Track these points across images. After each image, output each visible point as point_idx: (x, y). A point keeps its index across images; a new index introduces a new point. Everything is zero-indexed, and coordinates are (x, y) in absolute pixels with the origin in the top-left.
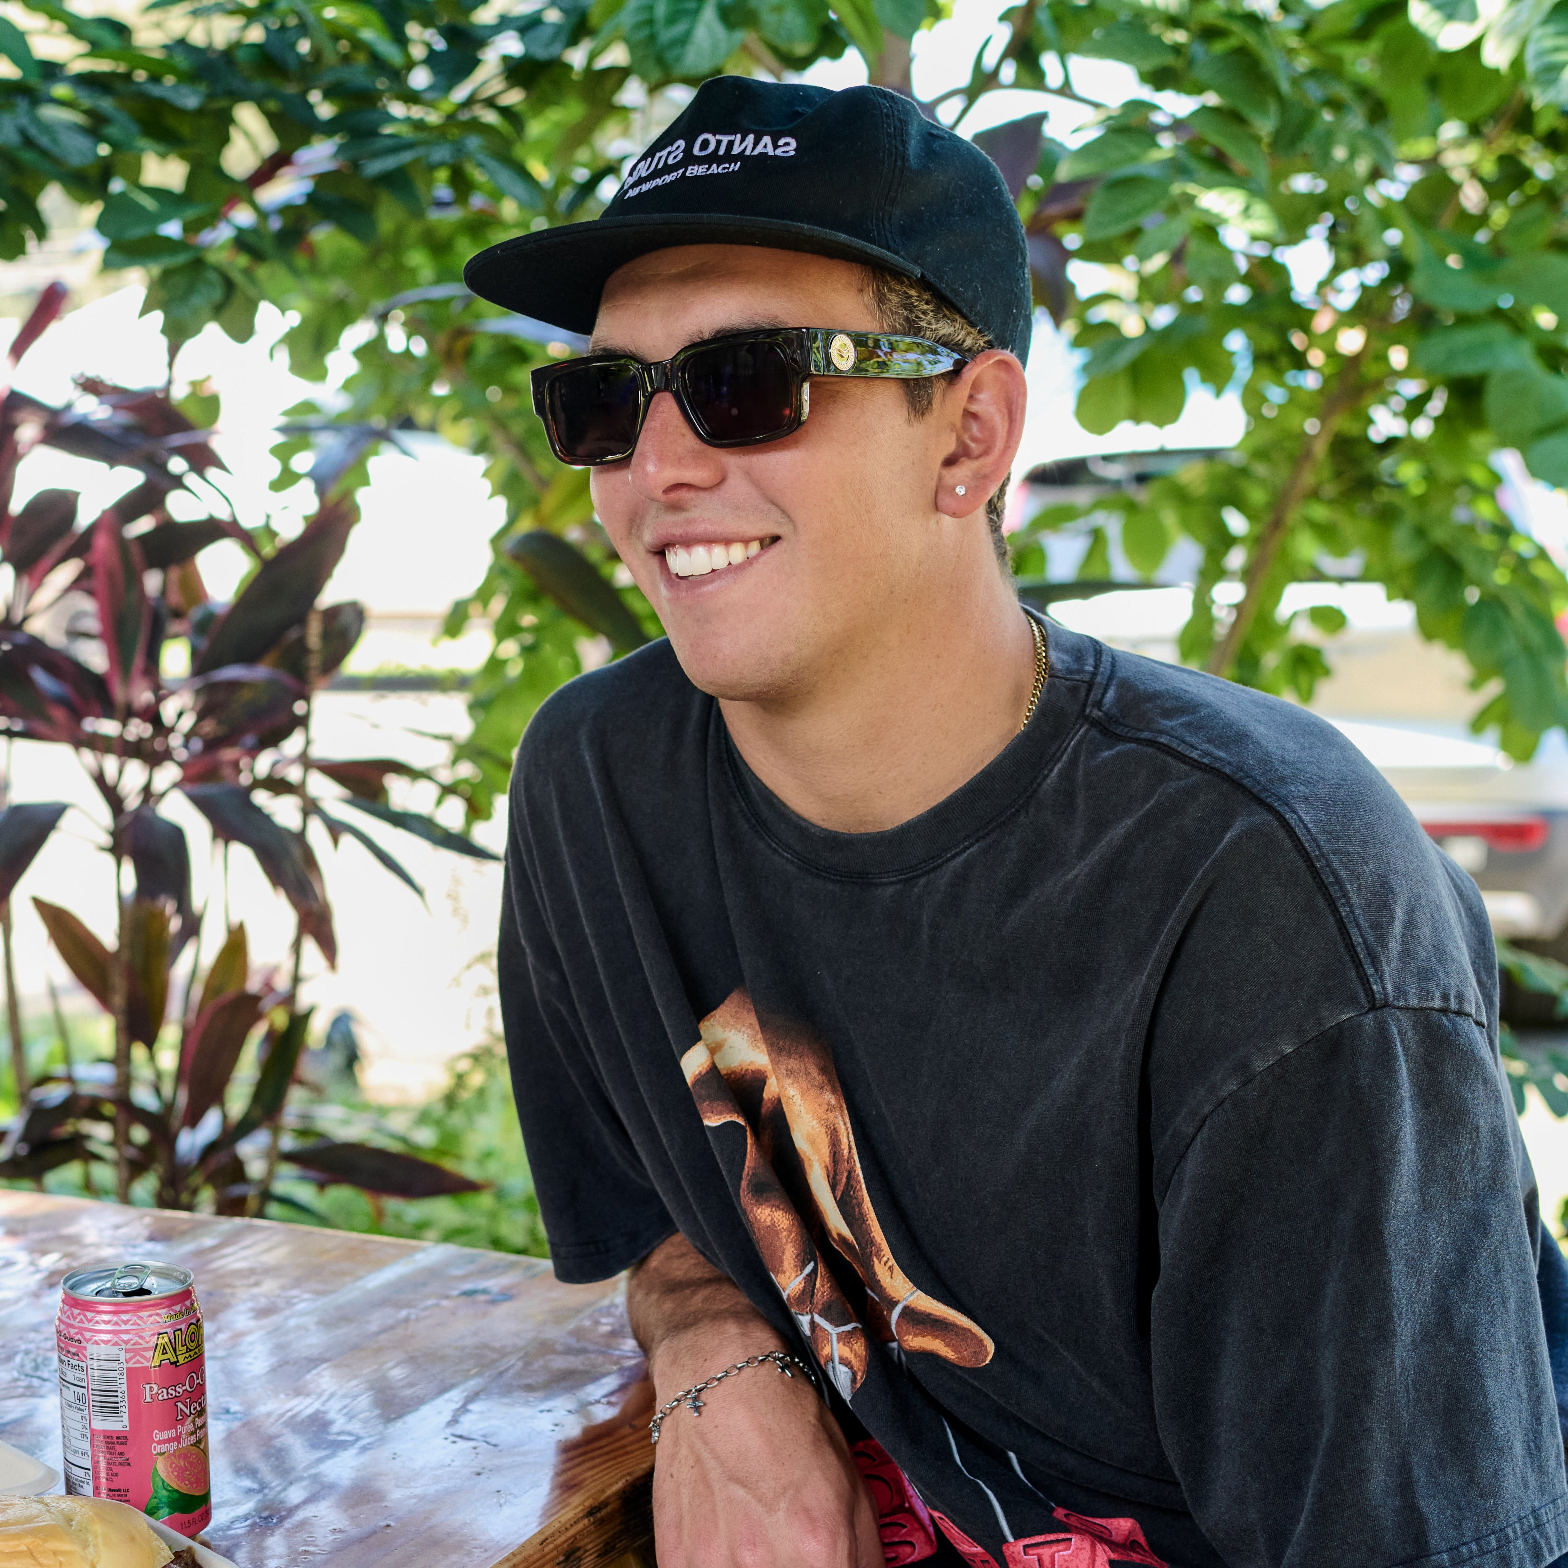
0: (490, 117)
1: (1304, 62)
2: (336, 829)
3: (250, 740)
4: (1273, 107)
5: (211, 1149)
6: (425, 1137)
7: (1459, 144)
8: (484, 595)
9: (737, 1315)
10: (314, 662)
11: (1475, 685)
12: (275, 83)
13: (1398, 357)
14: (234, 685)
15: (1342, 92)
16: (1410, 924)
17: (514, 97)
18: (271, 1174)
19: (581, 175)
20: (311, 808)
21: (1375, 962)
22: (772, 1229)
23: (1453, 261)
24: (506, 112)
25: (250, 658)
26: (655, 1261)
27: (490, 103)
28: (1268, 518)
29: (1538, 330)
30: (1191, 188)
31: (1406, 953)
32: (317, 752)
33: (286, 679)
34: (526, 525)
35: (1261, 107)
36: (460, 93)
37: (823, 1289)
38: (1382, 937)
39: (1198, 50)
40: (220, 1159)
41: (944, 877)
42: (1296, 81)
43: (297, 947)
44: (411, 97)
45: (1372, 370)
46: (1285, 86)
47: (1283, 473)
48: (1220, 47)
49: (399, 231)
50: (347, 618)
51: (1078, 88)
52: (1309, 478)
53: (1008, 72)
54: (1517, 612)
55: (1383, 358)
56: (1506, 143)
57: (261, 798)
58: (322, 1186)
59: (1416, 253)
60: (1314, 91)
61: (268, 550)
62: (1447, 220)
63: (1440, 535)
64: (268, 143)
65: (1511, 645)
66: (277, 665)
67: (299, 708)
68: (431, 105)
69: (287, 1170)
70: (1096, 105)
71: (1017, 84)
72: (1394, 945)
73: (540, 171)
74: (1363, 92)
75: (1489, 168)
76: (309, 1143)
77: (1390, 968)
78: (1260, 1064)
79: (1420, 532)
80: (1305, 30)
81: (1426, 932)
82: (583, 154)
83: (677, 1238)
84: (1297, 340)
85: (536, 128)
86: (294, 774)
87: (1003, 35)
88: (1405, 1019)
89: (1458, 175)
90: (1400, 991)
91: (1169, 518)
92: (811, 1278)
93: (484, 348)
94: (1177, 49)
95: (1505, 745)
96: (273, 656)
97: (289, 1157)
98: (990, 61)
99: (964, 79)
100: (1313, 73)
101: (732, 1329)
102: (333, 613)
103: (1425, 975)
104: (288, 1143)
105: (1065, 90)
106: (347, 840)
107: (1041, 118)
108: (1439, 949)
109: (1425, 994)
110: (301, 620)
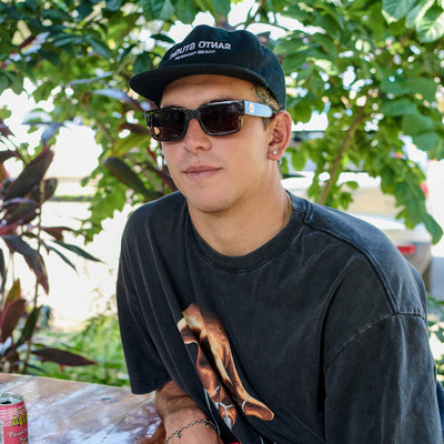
0: (96, 27)
1: (347, 18)
2: (48, 249)
3: (21, 221)
4: (338, 33)
5: (9, 350)
6: (73, 344)
7: (393, 43)
8: (94, 175)
9: (191, 408)
10: (42, 196)
11: (397, 205)
12: (28, 15)
13: (375, 107)
14: (17, 204)
15: (360, 28)
16: (404, 288)
17: (105, 21)
18: (28, 358)
19: (126, 46)
20: (41, 242)
21: (395, 300)
22: (206, 375)
23: (392, 79)
24: (102, 26)
25: (22, 196)
26: (165, 389)
27: (97, 22)
28: (336, 155)
29: (417, 100)
30: (313, 59)
31: (403, 297)
32: (43, 224)
33: (33, 201)
34: (109, 154)
35: (335, 33)
36: (87, 19)
37: (222, 394)
38: (396, 293)
39: (316, 14)
40: (12, 353)
41: (260, 271)
42: (345, 24)
43: (37, 287)
44: (71, 20)
45: (367, 111)
46: (342, 26)
47: (341, 142)
48: (323, 14)
49: (69, 61)
50: (52, 183)
51: (279, 24)
52: (349, 143)
53: (258, 18)
54: (411, 186)
55: (371, 107)
56: (406, 43)
57: (25, 239)
58: (43, 361)
59: (380, 77)
60: (351, 27)
61: (28, 161)
62: (389, 66)
63: (388, 162)
64: (27, 34)
65: (409, 196)
66: (31, 198)
67: (37, 211)
68: (78, 23)
69: (33, 357)
70: (287, 30)
71: (260, 22)
72: (400, 295)
73: (112, 45)
74: (365, 27)
75: (401, 51)
76: (40, 348)
77: (399, 302)
78: (361, 332)
79: (382, 161)
80: (348, 8)
81: (409, 291)
82: (126, 39)
83: (171, 382)
84: (345, 101)
85: (111, 30)
86: (35, 231)
87: (256, 6)
88: (404, 318)
89: (393, 52)
90: (402, 309)
91: (306, 155)
92: (219, 390)
93: (95, 98)
94: (310, 14)
95: (406, 224)
96: (29, 194)
97: (34, 353)
98: (252, 14)
99: (245, 20)
100: (351, 21)
101: (190, 412)
102: (48, 181)
103: (409, 304)
104: (33, 348)
105: (275, 24)
106: (52, 252)
107: (269, 33)
108: (412, 296)
109: (409, 310)
110: (38, 184)
